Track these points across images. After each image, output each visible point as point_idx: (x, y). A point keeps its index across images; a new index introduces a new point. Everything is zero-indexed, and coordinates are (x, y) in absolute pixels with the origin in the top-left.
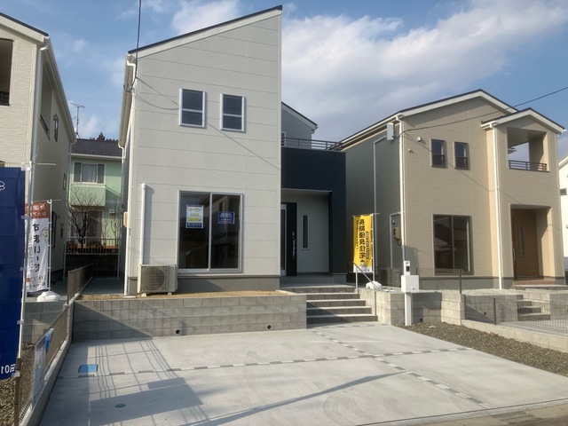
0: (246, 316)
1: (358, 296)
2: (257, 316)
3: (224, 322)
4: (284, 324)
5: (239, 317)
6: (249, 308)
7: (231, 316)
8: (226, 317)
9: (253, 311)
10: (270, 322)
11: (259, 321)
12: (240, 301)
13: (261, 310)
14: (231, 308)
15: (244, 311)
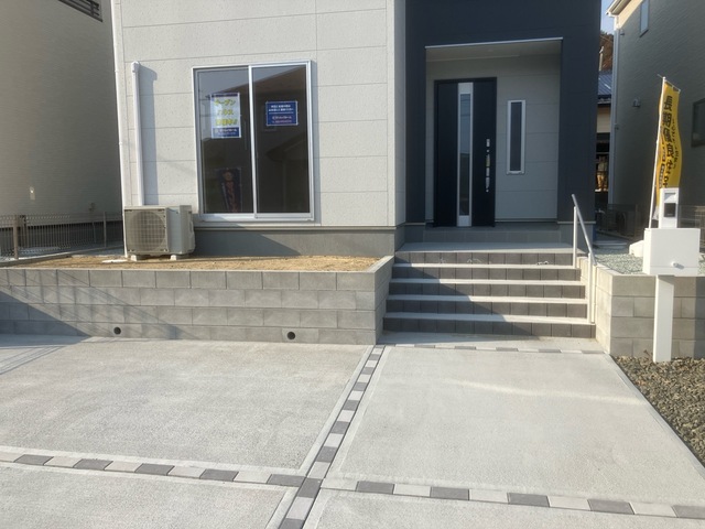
0: (242, 309)
1: (576, 274)
2: (265, 312)
3: (199, 320)
4: (322, 332)
5: (228, 311)
6: (246, 294)
7: (210, 310)
8: (203, 309)
9: (254, 301)
10: (292, 324)
11: (270, 321)
12: (227, 280)
13: (272, 301)
14: (210, 294)
15: (236, 301)
